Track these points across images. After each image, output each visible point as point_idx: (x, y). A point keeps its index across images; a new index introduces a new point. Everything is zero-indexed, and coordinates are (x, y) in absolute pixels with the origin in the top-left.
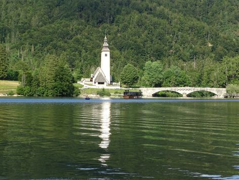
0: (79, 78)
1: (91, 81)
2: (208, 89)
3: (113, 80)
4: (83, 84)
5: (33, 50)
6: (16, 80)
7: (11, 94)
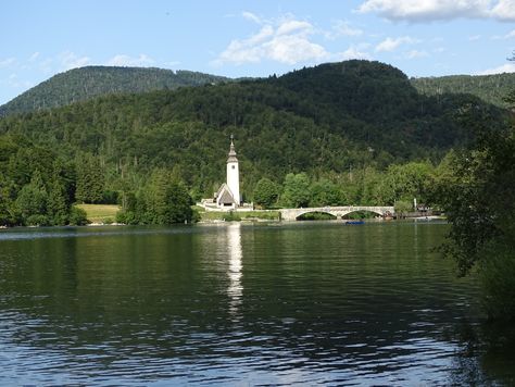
0: (199, 199)
1: (215, 202)
2: (371, 209)
3: (243, 200)
4: (204, 206)
5: (136, 163)
6: (115, 203)
7: (109, 222)
